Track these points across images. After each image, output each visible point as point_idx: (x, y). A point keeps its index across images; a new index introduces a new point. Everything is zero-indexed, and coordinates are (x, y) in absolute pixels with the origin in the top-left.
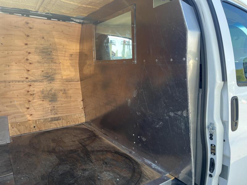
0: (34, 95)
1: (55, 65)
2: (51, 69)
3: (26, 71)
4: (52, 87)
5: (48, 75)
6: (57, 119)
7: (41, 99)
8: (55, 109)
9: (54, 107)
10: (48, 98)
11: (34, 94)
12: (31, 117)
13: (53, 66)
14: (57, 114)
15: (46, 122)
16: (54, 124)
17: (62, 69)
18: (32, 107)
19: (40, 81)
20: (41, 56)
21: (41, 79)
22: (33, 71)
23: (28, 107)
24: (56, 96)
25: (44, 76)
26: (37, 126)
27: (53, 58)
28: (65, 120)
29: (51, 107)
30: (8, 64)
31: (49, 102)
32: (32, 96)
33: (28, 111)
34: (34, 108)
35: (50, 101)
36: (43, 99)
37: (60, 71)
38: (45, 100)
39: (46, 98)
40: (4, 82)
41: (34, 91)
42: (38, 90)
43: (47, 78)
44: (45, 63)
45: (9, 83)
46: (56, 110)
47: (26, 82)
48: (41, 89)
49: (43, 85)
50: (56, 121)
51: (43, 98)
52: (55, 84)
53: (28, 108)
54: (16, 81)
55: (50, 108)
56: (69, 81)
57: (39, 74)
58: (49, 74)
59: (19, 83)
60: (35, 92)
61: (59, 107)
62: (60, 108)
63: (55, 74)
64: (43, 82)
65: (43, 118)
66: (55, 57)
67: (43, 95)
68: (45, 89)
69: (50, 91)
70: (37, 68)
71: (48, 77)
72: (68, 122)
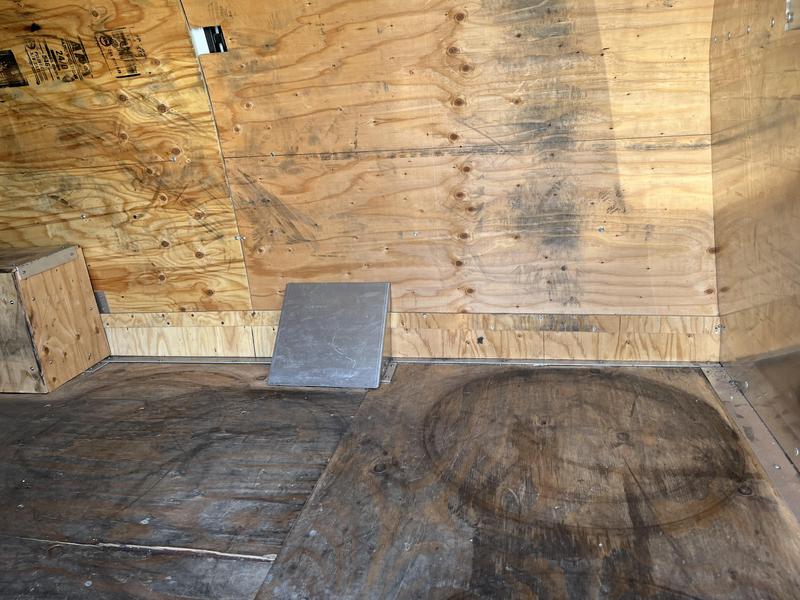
0: (483, 213)
1: (575, 64)
2: (560, 86)
3: (448, 104)
4: (560, 178)
5: (540, 117)
6: (577, 325)
7: (510, 232)
8: (565, 281)
9: (563, 269)
10: (539, 226)
11: (480, 208)
12: (468, 299)
13: (569, 70)
14: (577, 302)
15: (526, 329)
16: (561, 343)
17: (611, 84)
18: (473, 261)
19: (507, 147)
20: (509, 28)
21: (511, 137)
22: (478, 104)
23: (459, 258)
24: (578, 220)
25: (522, 124)
26: (491, 340)
27: (565, 31)
28: (613, 334)
29: (552, 268)
30: (382, 78)
31: (543, 246)
32: (474, 213)
33: (458, 273)
34: (481, 266)
35: (548, 241)
36: (516, 232)
37: (600, 96)
38: (528, 235)
39: (531, 228)
40: (374, 154)
41: (481, 192)
42: (498, 189)
43: (536, 135)
44: (529, 62)
45: (392, 157)
46: (571, 285)
47: (452, 152)
48: (511, 187)
49: (520, 168)
50: (569, 333)
51: (518, 228)
52: (575, 162)
53: (459, 264)
54: (414, 151)
55: (545, 273)
56: (648, 148)
57: (503, 115)
58: (548, 116)
59: (425, 159)
60: (486, 199)
61: (589, 272)
62: (592, 277)
63: (575, 111)
64: (520, 151)
65: (516, 311)
66: (578, 20)
67: (517, 213)
68: (528, 187)
69: (549, 193)
70: (495, 89)
71: (540, 129)
72: (623, 347)
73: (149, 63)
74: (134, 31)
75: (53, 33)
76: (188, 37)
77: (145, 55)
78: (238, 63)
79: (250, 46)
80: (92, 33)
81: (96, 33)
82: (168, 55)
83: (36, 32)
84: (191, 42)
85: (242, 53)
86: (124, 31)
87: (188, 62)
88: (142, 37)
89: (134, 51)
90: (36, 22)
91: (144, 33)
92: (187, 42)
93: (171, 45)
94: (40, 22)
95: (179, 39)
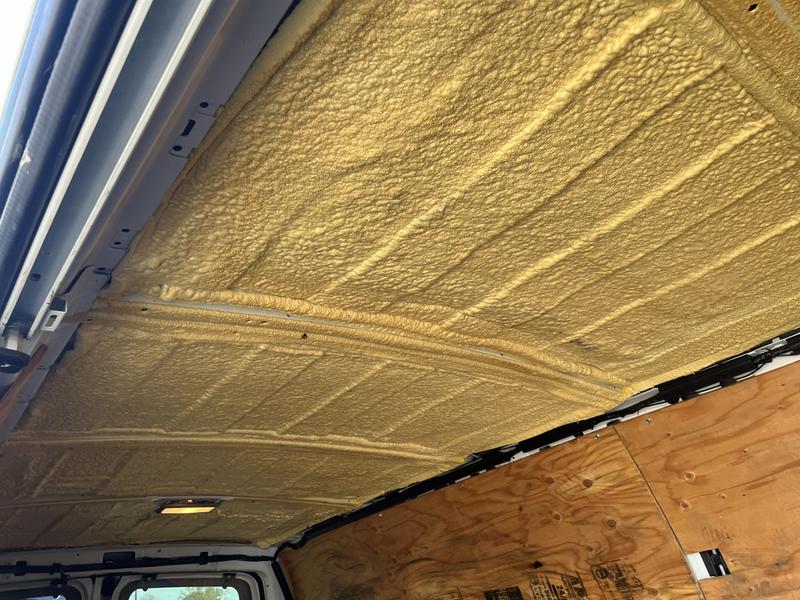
73: (646, 593)
74: (627, 562)
75: (553, 569)
76: (685, 563)
77: (641, 586)
78: (745, 586)
79: (756, 566)
80: (588, 567)
81: (592, 566)
82: (666, 583)
83: (538, 569)
84: (688, 568)
85: (748, 574)
86: (618, 563)
87: (689, 589)
88: (637, 567)
89: (630, 582)
90: (540, 560)
91: (639, 563)
92: (684, 568)
93: (667, 573)
94: (542, 560)
95: (675, 567)
